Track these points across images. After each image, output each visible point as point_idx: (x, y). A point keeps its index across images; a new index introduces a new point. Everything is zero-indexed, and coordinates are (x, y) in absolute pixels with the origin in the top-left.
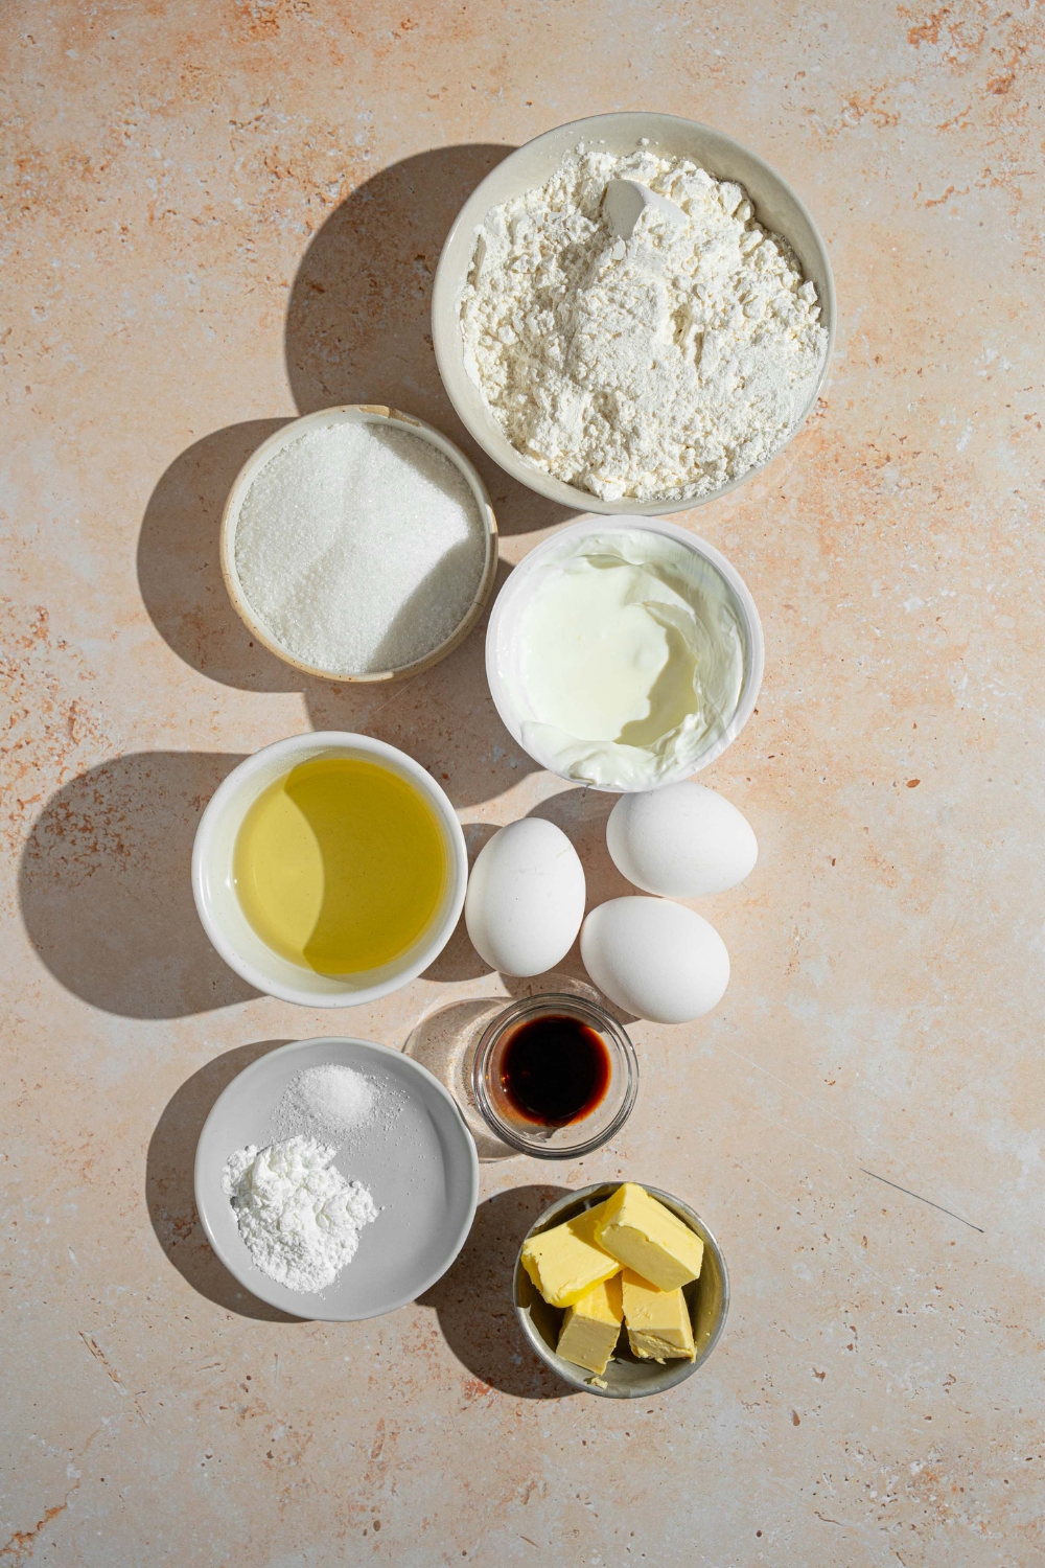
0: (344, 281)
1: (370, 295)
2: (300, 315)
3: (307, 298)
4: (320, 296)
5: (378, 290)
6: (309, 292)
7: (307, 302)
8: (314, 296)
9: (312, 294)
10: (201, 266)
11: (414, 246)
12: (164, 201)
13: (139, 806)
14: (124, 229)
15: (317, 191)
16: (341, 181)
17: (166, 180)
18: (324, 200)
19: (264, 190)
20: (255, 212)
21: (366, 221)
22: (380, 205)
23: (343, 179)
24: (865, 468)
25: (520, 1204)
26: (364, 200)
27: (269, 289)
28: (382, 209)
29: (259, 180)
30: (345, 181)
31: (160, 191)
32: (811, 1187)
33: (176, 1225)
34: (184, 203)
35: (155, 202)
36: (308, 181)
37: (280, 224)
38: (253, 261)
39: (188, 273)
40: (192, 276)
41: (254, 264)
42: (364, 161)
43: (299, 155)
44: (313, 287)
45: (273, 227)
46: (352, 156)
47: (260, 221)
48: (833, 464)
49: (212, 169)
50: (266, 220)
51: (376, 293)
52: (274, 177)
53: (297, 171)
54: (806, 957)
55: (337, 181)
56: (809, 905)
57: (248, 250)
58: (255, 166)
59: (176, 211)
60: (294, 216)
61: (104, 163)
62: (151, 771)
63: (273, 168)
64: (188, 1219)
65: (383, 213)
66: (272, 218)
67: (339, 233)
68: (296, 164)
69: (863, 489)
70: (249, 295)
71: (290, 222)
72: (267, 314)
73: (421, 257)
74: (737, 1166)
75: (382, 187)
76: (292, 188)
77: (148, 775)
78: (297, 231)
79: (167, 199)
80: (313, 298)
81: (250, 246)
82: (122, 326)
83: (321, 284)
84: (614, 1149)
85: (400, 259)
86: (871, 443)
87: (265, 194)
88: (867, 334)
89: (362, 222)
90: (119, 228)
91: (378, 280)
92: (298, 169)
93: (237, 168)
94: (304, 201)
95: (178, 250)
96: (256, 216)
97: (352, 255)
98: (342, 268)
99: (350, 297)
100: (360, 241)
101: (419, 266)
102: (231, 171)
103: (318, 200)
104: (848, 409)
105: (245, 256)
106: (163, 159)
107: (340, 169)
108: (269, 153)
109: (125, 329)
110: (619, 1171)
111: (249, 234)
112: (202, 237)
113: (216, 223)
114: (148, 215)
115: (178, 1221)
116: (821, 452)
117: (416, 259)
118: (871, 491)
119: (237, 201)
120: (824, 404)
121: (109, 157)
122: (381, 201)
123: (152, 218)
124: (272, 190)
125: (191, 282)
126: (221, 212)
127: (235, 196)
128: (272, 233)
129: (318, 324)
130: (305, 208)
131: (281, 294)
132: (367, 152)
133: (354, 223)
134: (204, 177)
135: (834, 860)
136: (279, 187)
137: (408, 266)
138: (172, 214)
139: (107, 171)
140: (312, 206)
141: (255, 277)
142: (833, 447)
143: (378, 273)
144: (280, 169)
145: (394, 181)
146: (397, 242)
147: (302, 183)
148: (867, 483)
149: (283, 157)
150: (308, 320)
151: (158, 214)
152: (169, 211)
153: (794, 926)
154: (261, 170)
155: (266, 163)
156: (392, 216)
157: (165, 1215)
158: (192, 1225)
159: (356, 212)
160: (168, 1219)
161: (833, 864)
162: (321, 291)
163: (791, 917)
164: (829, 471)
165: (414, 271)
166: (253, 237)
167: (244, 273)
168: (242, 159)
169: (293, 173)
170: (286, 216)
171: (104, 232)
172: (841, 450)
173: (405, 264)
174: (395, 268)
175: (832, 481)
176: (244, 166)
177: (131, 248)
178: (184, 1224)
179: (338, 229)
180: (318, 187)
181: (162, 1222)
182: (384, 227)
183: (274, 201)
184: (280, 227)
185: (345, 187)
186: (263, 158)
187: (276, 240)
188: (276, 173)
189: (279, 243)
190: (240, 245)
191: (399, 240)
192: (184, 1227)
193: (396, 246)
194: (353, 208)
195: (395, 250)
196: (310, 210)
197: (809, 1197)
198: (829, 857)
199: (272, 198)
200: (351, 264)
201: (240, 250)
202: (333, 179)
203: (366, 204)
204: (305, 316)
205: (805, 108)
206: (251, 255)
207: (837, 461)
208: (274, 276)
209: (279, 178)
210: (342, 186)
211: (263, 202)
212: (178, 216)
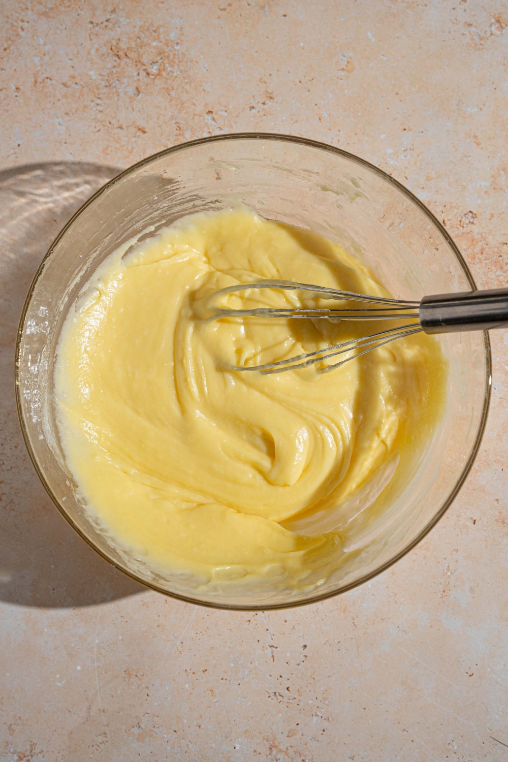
0: (159, 126)
1: (176, 136)
2: (130, 147)
3: (135, 137)
4: (143, 136)
5: (181, 132)
6: (136, 133)
7: (134, 139)
8: (139, 135)
9: (138, 134)
10: (67, 114)
11: (206, 104)
12: (44, 71)
13: (9, 468)
14: (17, 89)
15: (144, 67)
16: (160, 61)
17: (47, 58)
18: (148, 74)
19: (110, 66)
20: (103, 80)
21: (175, 88)
22: (185, 78)
23: (161, 61)
24: (500, 258)
25: (255, 751)
26: (175, 74)
27: (110, 130)
28: (186, 81)
29: (107, 60)
30: (163, 62)
31: (42, 65)
32: (456, 748)
33: (19, 757)
34: (57, 73)
35: (38, 72)
36: (138, 62)
37: (119, 88)
38: (101, 112)
39: (58, 118)
40: (60, 120)
41: (101, 114)
42: (175, 50)
43: (133, 45)
44: (139, 129)
45: (115, 90)
46: (168, 46)
47: (106, 86)
48: (480, 256)
49: (76, 52)
50: (110, 85)
51: (180, 135)
52: (116, 58)
53: (132, 55)
54: (455, 586)
55: (157, 62)
56: (457, 551)
57: (98, 104)
58: (105, 50)
59: (52, 78)
60: (128, 83)
61: (6, 46)
62: (18, 444)
63: (116, 52)
64: (28, 753)
65: (186, 83)
66: (114, 85)
67: (157, 95)
68: (131, 50)
69: (499, 273)
70: (97, 134)
71: (126, 87)
72: (108, 146)
73: (210, 112)
74: (404, 730)
75: (187, 66)
76: (128, 66)
77: (16, 447)
78: (130, 93)
79: (46, 70)
80: (139, 136)
81: (99, 102)
82: (13, 151)
83: (144, 128)
84: (320, 715)
85: (197, 113)
86: (505, 242)
87: (110, 69)
88: (504, 170)
89: (173, 88)
90: (14, 88)
91: (181, 126)
92: (133, 53)
93: (93, 52)
94: (135, 74)
95: (52, 103)
96: (104, 83)
97: (166, 109)
98: (159, 118)
99: (163, 136)
100: (171, 100)
101: (209, 118)
102: (89, 53)
103: (145, 74)
104: (490, 219)
105: (95, 109)
106: (45, 44)
107: (159, 54)
108: (114, 43)
109: (15, 153)
110: (324, 731)
111: (99, 94)
112: (68, 95)
113: (77, 87)
114: (33, 80)
115: (20, 755)
116: (472, 247)
117: (207, 113)
118: (504, 274)
119: (92, 73)
120: (474, 216)
121: (9, 42)
122: (186, 75)
123: (36, 82)
124: (114, 67)
125: (60, 124)
126: (81, 80)
127: (91, 70)
128: (113, 94)
129: (141, 153)
130: (136, 78)
131: (118, 133)
132: (178, 43)
133: (167, 89)
134: (71, 57)
135: (475, 520)
136: (119, 65)
137: (202, 118)
138: (49, 80)
139: (8, 51)
140: (140, 77)
141: (101, 122)
142: (480, 243)
143: (182, 121)
144: (121, 53)
145: (195, 63)
146: (195, 102)
147: (134, 63)
148: (502, 268)
149: (123, 45)
150: (135, 150)
151: (39, 80)
152: (47, 78)
153: (447, 565)
154: (108, 54)
155: (111, 49)
156: (192, 85)
157: (12, 750)
158: (30, 757)
159: (169, 82)
160: (14, 753)
161: (474, 523)
162: (144, 132)
163: (445, 559)
164: (477, 260)
165: (206, 121)
166: (101, 96)
167: (94, 119)
168: (96, 46)
169: (129, 56)
170: (123, 83)
171: (4, 90)
172: (485, 246)
173: (200, 116)
174: (193, 119)
175: (478, 266)
176: (97, 50)
177: (21, 101)
178: (25, 757)
179: (157, 93)
180: (145, 65)
181: (10, 754)
182: (187, 92)
183: (116, 74)
184: (119, 90)
185: (162, 65)
186: (110, 45)
187: (116, 99)
188: (118, 56)
189: (118, 100)
190: (92, 101)
191: (197, 101)
192: (25, 759)
193: (194, 104)
194: (167, 79)
195: (193, 107)
196: (139, 80)
197: (454, 755)
198: (472, 518)
199: (114, 71)
200: (164, 115)
201: (92, 104)
202: (155, 60)
203: (176, 77)
204: (133, 148)
205: (466, 23)
206: (100, 108)
207: (482, 253)
208: (113, 122)
209: (119, 58)
210: (160, 65)
211: (108, 74)
212: (53, 82)
